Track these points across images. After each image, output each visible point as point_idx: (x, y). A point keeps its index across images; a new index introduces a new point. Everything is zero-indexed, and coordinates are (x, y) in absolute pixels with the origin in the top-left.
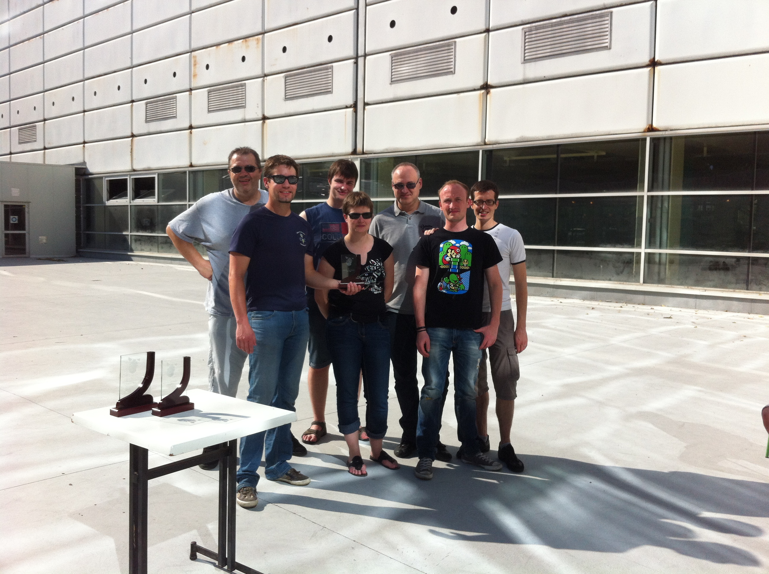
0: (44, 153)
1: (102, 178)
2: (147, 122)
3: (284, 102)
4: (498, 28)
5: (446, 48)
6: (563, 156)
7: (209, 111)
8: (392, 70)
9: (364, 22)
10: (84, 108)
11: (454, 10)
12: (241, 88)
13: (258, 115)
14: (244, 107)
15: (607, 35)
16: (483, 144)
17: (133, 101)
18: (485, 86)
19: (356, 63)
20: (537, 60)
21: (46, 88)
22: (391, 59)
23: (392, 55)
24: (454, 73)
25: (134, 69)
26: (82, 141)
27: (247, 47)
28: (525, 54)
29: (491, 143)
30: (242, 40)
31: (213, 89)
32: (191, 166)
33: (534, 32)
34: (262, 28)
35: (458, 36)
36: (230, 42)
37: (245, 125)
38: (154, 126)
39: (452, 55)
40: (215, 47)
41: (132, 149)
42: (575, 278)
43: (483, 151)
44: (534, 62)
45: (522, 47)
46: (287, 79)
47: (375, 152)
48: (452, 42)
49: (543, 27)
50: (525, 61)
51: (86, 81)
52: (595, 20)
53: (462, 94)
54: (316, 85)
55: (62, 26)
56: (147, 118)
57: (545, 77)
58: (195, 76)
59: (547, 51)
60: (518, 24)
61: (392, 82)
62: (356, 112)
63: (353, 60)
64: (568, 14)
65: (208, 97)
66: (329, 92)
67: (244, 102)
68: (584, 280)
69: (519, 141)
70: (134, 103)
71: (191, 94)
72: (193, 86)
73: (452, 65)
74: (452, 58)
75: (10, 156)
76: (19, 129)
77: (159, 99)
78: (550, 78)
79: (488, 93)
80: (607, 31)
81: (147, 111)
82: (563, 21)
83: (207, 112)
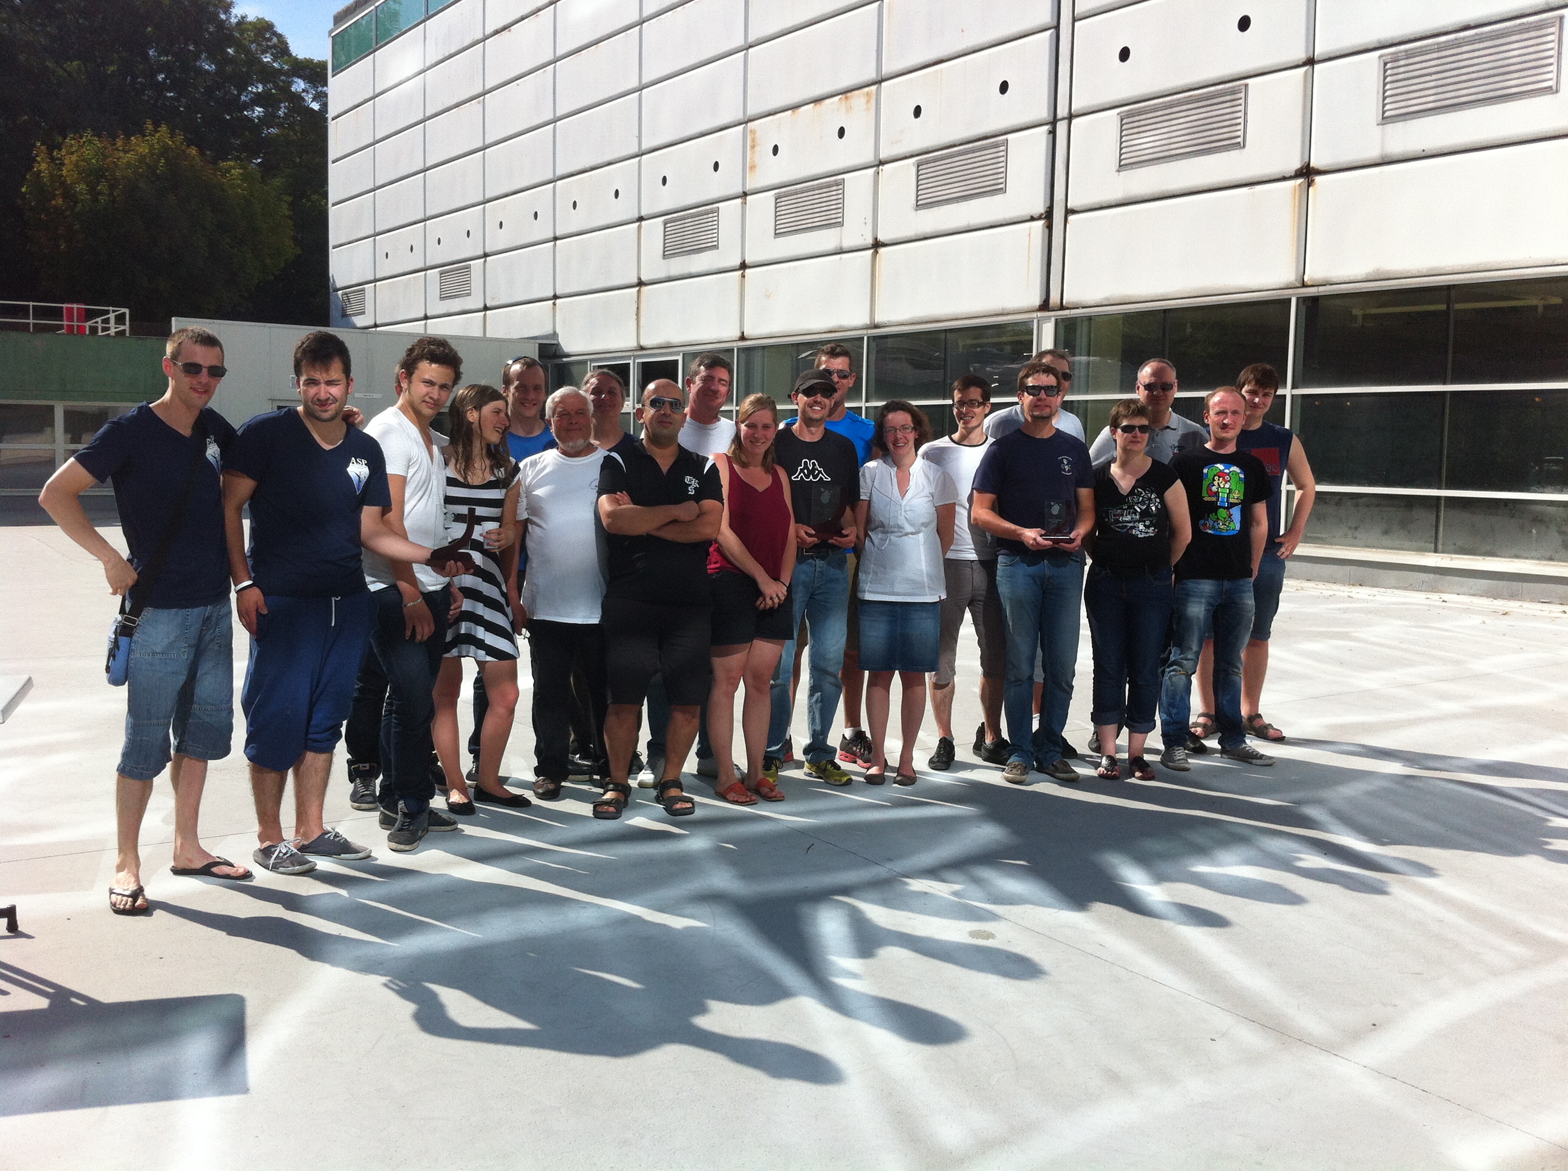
0: (485, 315)
1: (584, 362)
2: (665, 257)
3: (913, 213)
4: (1332, 55)
5: (1228, 98)
6: (1458, 306)
7: (776, 234)
8: (1121, 143)
9: (1069, 53)
10: (555, 233)
11: (1244, 24)
12: (835, 188)
13: (865, 240)
14: (841, 224)
15: (1551, 64)
16: (1299, 285)
17: (641, 219)
18: (1304, 171)
19: (1053, 133)
20: (1407, 117)
21: (488, 196)
22: (1119, 123)
23: (1122, 115)
24: (1244, 146)
25: (644, 157)
26: (551, 294)
27: (849, 109)
28: (1384, 106)
29: (1313, 284)
30: (840, 96)
31: (785, 192)
32: (743, 338)
33: (1402, 63)
34: (877, 72)
35: (1252, 73)
36: (817, 101)
37: (841, 258)
38: (679, 265)
39: (1240, 111)
40: (789, 112)
41: (638, 308)
42: (1480, 555)
43: (1298, 299)
44: (1402, 121)
45: (1378, 93)
46: (920, 168)
47: (1085, 304)
48: (1240, 86)
49: (1422, 52)
50: (1385, 120)
51: (558, 183)
52: (1526, 36)
53: (1258, 188)
54: (976, 178)
55: (517, 79)
56: (666, 249)
57: (1424, 151)
58: (753, 167)
59: (1430, 101)
60: (1371, 47)
61: (1121, 167)
62: (1049, 227)
63: (1046, 128)
64: (1472, 24)
65: (776, 208)
66: (999, 190)
67: (840, 215)
68: (1498, 559)
69: (1372, 278)
70: (643, 223)
71: (746, 203)
72: (749, 187)
73: (1240, 130)
74: (1240, 117)
75: (424, 322)
76: (441, 273)
77: (688, 214)
78: (1435, 152)
79: (1310, 184)
80: (1551, 57)
81: (667, 237)
82: (1460, 39)
83: (773, 234)
